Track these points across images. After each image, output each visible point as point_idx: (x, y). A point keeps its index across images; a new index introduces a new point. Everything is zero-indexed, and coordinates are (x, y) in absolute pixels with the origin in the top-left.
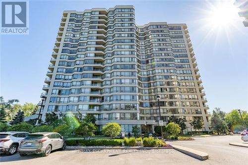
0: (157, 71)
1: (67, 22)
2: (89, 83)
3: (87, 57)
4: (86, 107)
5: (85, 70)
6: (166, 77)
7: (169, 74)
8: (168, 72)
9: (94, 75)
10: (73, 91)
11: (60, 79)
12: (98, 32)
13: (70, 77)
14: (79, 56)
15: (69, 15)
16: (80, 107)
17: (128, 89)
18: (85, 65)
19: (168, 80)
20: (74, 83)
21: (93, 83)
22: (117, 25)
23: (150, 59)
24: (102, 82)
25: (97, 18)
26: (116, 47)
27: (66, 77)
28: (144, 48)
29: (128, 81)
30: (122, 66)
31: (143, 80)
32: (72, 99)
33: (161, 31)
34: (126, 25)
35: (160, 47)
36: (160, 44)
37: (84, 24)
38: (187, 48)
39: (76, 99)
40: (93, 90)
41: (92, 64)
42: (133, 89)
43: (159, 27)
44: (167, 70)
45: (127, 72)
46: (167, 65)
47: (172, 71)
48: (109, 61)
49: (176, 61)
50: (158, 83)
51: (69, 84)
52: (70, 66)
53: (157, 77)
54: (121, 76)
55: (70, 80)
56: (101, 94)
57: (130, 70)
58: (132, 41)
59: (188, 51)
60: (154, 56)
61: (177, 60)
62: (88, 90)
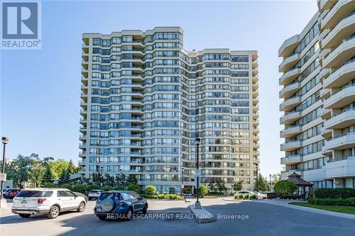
0: (207, 125)
1: (90, 54)
2: (128, 142)
3: (122, 109)
4: (127, 168)
5: (122, 127)
6: (218, 133)
7: (221, 129)
8: (220, 126)
9: (133, 133)
10: (112, 151)
11: (96, 136)
12: (134, 73)
13: (107, 134)
14: (113, 108)
15: (91, 42)
16: (122, 168)
17: (169, 150)
18: (121, 120)
19: (218, 137)
20: (112, 142)
21: (133, 141)
22: (157, 62)
23: (201, 107)
24: (142, 141)
25: (131, 48)
26: (157, 96)
27: (102, 135)
28: (194, 90)
29: (170, 141)
30: (164, 123)
31: (190, 135)
32: (112, 159)
33: (220, 65)
34: (170, 62)
35: (215, 91)
36: (215, 86)
37: (114, 57)
38: (251, 93)
39: (116, 159)
40: (133, 150)
41: (129, 119)
42: (175, 150)
43: (217, 57)
44: (220, 124)
45: (169, 130)
46: (220, 118)
47: (225, 125)
48: (149, 116)
49: (233, 111)
50: (207, 141)
51: (106, 143)
52: (104, 120)
53: (207, 133)
54: (163, 135)
55: (107, 137)
56: (142, 154)
57: (173, 128)
58: (176, 88)
59: (251, 97)
60: (205, 104)
61: (235, 110)
62: (128, 150)
